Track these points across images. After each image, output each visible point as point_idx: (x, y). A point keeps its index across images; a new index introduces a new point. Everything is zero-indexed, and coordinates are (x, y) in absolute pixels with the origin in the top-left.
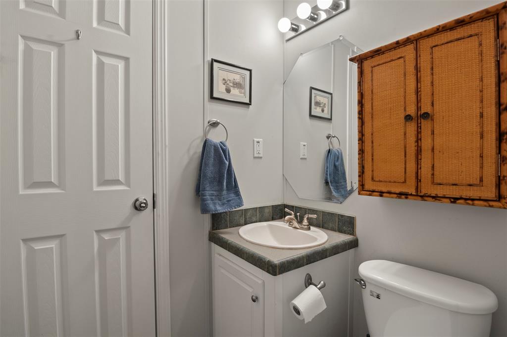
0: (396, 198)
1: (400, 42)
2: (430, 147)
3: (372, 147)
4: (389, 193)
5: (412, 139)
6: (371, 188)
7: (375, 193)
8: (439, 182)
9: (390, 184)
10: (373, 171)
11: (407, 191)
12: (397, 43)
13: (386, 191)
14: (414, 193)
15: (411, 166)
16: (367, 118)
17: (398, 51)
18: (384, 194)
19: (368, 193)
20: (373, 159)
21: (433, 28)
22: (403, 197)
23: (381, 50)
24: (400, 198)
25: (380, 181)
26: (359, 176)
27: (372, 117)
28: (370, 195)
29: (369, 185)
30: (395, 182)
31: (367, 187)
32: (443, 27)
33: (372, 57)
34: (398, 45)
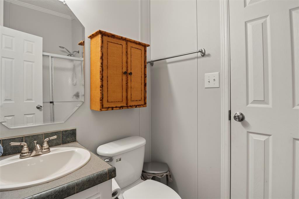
0: (119, 109)
1: (123, 38)
2: (130, 86)
3: (107, 84)
4: (116, 107)
5: (124, 82)
6: (107, 106)
7: (110, 109)
8: (133, 100)
9: (116, 103)
10: (108, 97)
11: (123, 105)
12: (122, 37)
13: (115, 107)
14: (126, 106)
15: (124, 94)
16: (105, 68)
17: (120, 41)
18: (114, 108)
19: (106, 109)
20: (108, 91)
21: (133, 40)
22: (121, 108)
23: (115, 36)
24: (120, 109)
25: (112, 102)
26: (100, 100)
27: (107, 68)
28: (107, 110)
29: (106, 105)
30: (119, 102)
31: (104, 106)
32: (136, 42)
33: (109, 36)
34: (122, 39)
